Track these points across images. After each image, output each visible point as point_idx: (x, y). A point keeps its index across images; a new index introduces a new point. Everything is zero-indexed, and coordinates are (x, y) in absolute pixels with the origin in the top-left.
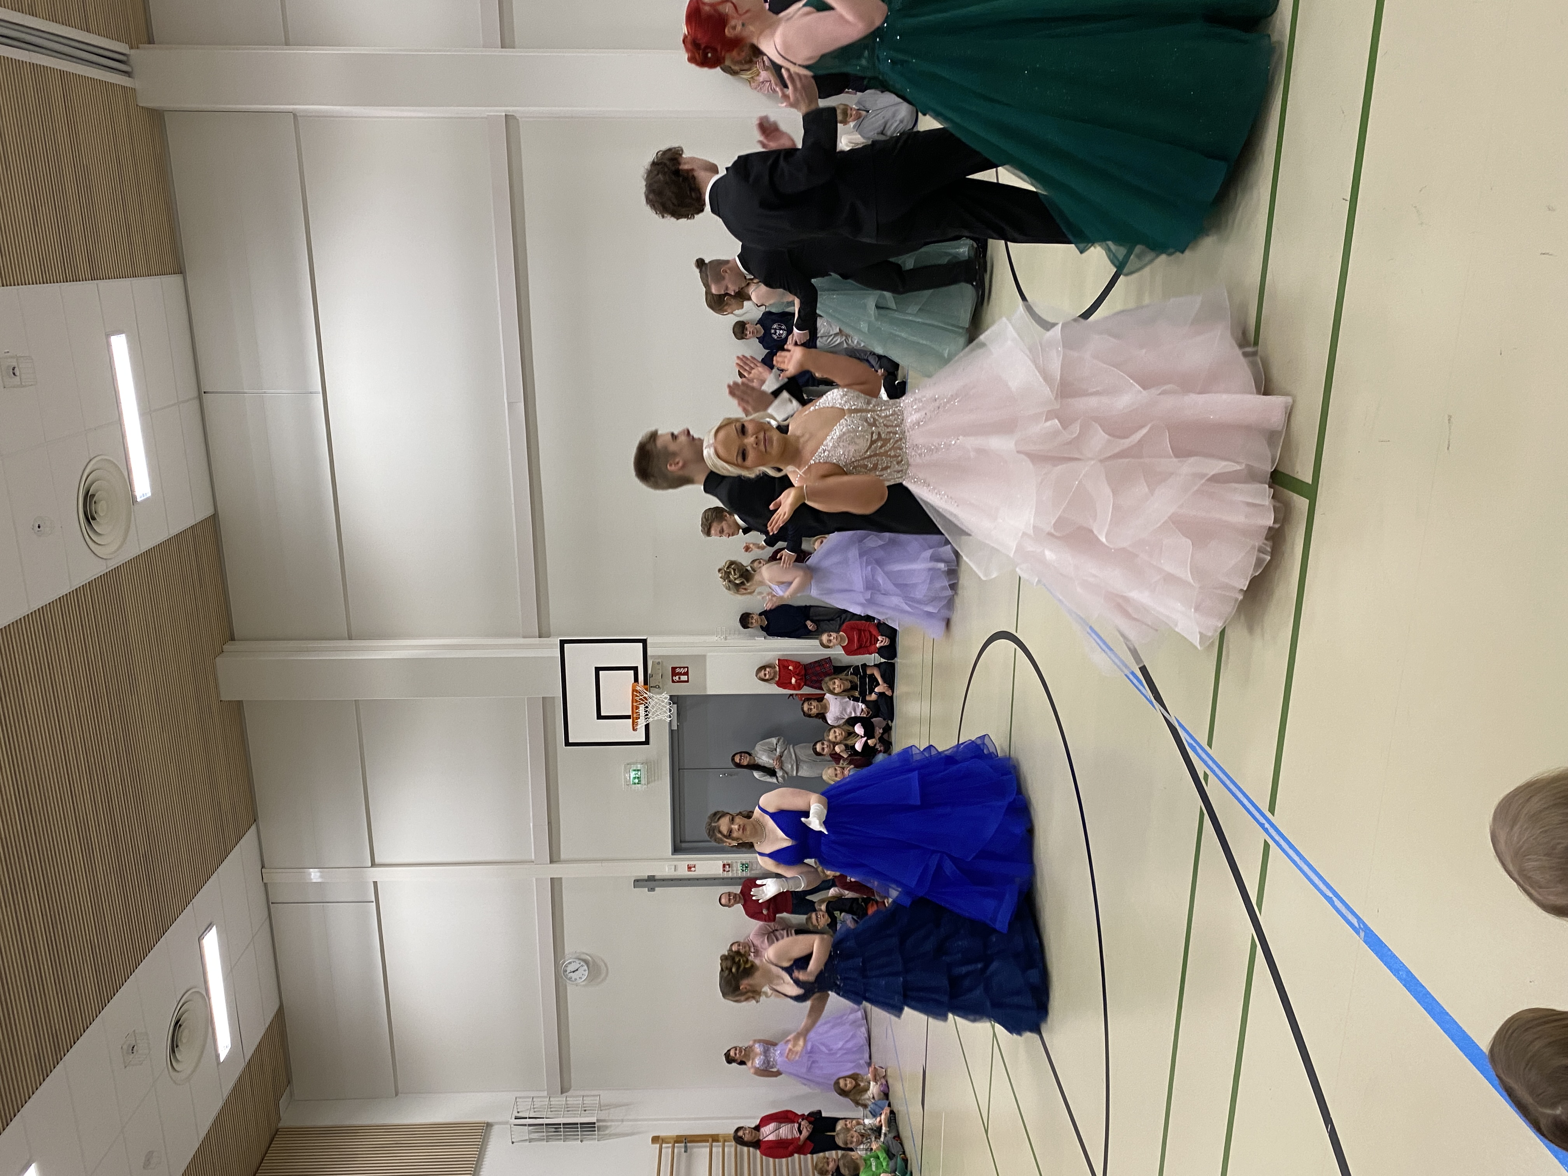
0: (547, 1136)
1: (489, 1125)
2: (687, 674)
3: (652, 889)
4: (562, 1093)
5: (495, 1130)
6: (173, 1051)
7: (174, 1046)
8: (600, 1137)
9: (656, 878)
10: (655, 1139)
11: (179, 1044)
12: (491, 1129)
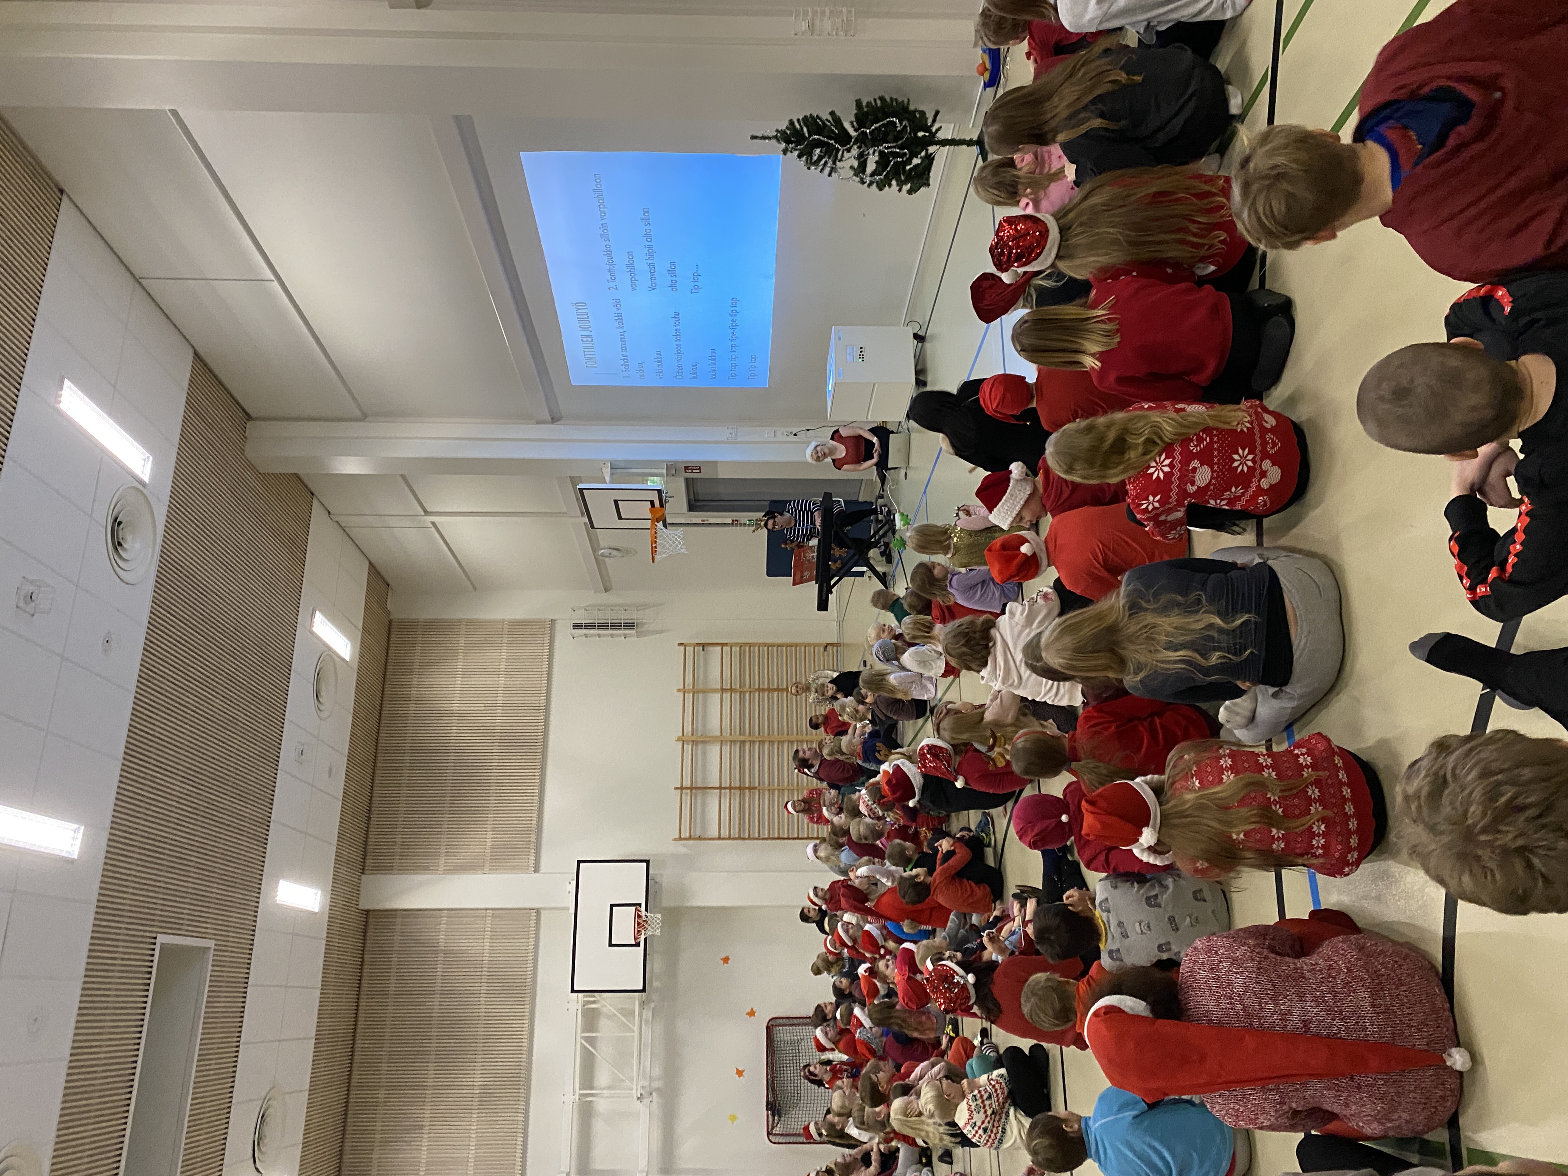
1: (553, 621)
2: (700, 469)
4: (606, 592)
5: (558, 627)
8: (639, 634)
10: (680, 644)
12: (555, 624)
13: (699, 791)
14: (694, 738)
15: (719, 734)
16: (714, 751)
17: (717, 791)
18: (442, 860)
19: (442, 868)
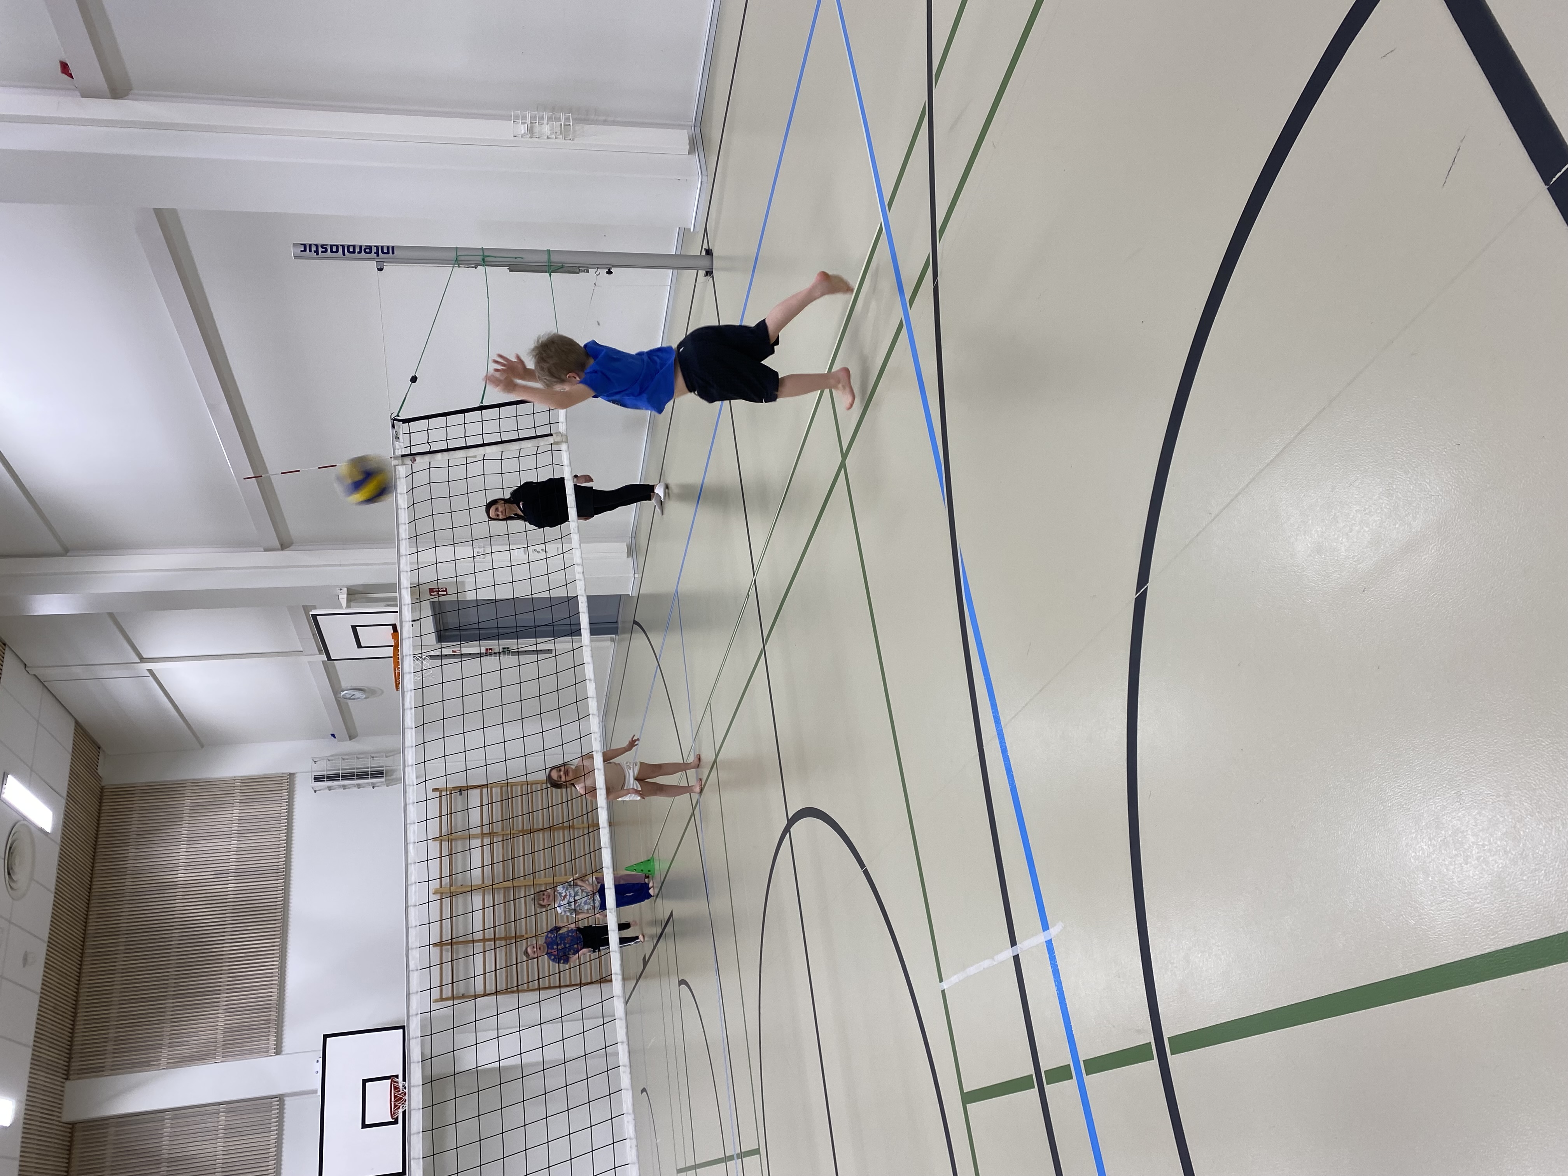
1: (292, 775)
2: (446, 591)
4: (350, 740)
5: (298, 780)
6: (11, 877)
7: (11, 873)
8: (388, 782)
10: (436, 790)
11: (14, 868)
12: (294, 778)
13: (461, 946)
14: (453, 889)
18: (165, 1053)
19: (164, 1061)
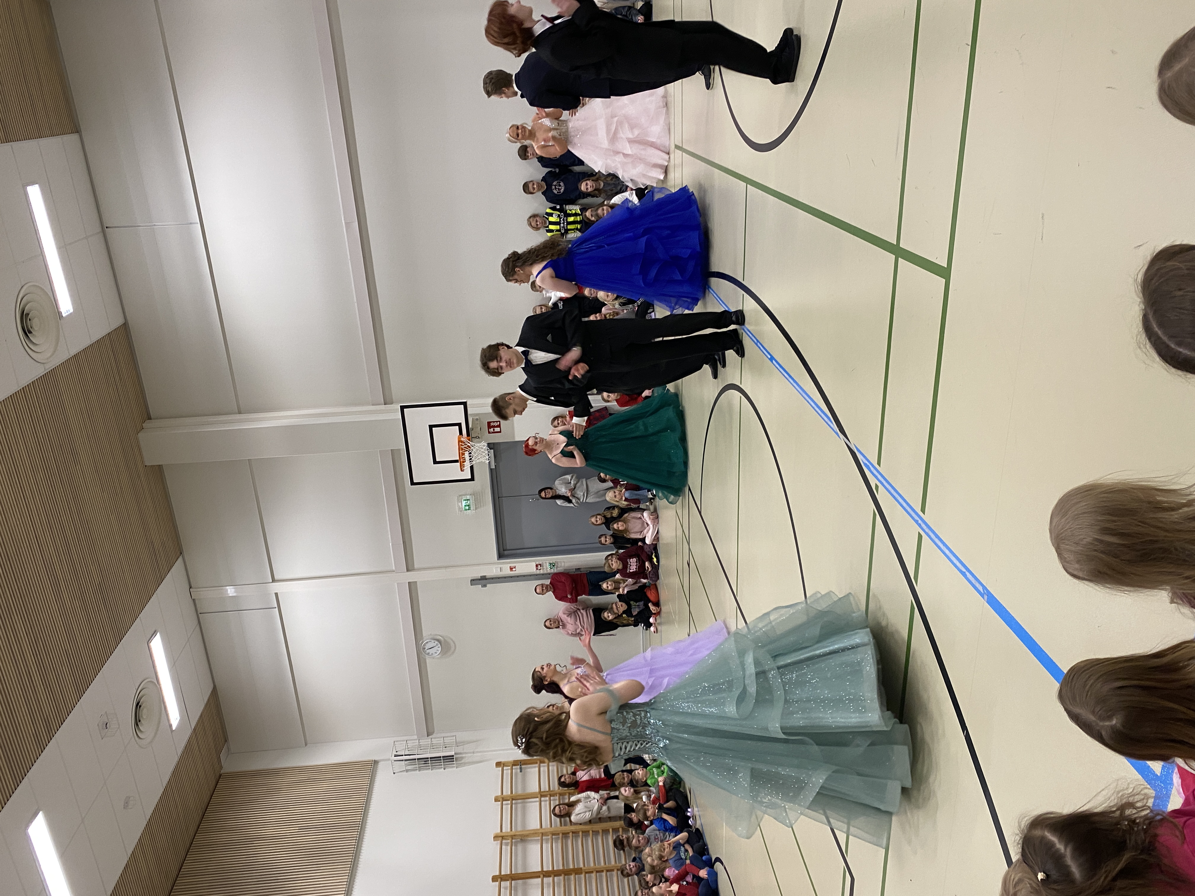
0: (419, 767)
1: (376, 762)
2: (499, 426)
3: (485, 586)
4: (428, 736)
5: (381, 765)
6: (137, 725)
7: (137, 721)
8: (458, 765)
9: (487, 577)
10: (498, 764)
11: (141, 720)
12: (377, 765)
13: (520, 881)
14: (513, 833)
15: (539, 827)
16: (534, 849)
17: (539, 880)
